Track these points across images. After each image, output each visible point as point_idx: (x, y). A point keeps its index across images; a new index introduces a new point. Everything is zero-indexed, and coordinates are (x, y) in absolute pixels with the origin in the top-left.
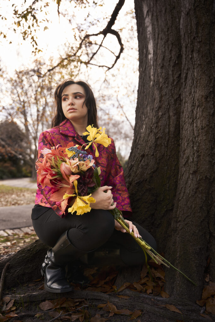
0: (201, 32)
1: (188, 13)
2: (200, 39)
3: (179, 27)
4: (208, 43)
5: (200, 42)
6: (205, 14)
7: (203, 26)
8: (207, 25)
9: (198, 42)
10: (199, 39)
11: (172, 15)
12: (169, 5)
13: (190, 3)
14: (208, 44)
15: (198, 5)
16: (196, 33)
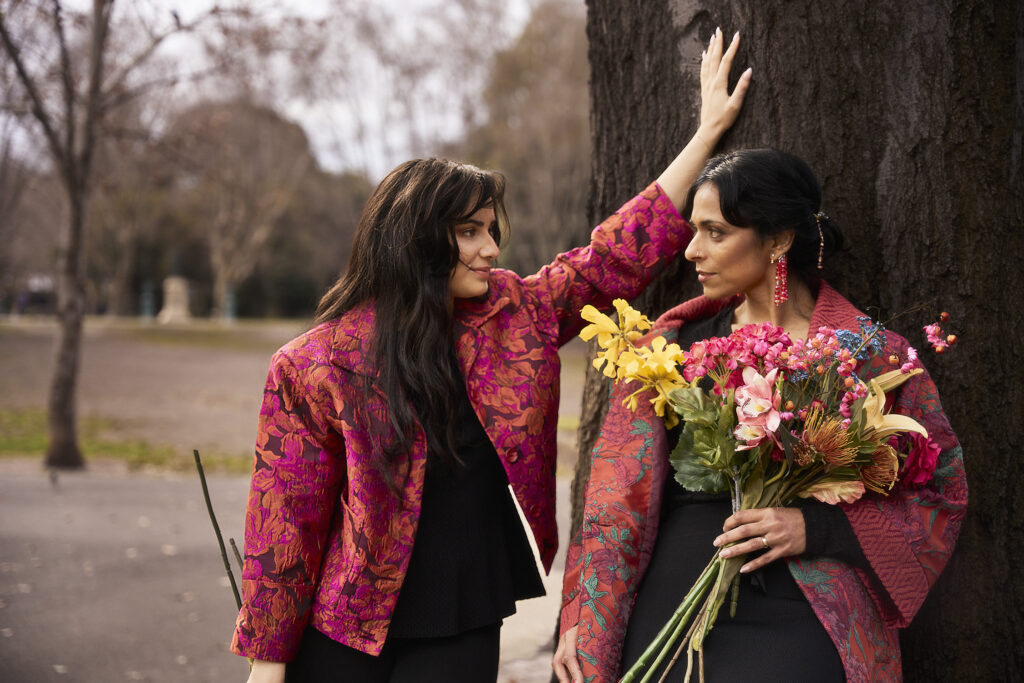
0: (970, 255)
1: (915, 152)
2: (968, 287)
3: (870, 184)
4: (997, 310)
5: (965, 298)
6: (985, 186)
7: (978, 237)
8: (993, 237)
9: (960, 295)
10: (964, 282)
11: (844, 125)
12: (833, 76)
13: (923, 113)
14: (996, 315)
15: (962, 141)
16: (953, 259)
